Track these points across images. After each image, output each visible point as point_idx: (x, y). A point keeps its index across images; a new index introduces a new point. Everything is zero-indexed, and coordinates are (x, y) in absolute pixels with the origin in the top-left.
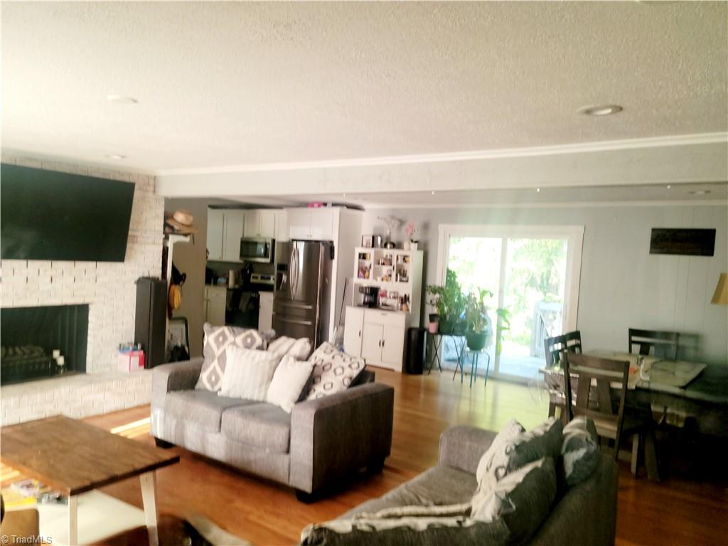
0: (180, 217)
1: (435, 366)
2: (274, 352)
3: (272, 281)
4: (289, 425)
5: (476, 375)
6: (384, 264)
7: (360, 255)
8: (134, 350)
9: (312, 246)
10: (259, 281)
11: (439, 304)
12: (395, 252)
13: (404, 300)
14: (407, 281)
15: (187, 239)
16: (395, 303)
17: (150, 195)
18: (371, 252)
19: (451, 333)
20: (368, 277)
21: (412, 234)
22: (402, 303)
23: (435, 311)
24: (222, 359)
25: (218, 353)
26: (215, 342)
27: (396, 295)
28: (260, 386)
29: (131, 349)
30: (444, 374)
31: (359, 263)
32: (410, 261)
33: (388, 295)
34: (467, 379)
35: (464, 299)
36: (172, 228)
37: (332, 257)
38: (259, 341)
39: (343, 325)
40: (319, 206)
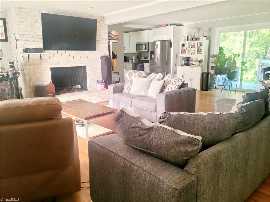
0: (114, 33)
1: (214, 87)
2: (149, 78)
3: (149, 59)
4: (156, 102)
5: (231, 90)
6: (192, 48)
7: (182, 44)
8: (102, 82)
9: (163, 42)
10: (144, 59)
11: (215, 62)
12: (197, 42)
13: (201, 61)
14: (202, 54)
15: (117, 41)
16: (197, 63)
17: (103, 24)
18: (186, 43)
19: (221, 73)
20: (185, 54)
21: (204, 33)
22: (200, 63)
23: (214, 65)
24: (131, 82)
25: (129, 79)
26: (128, 76)
27: (197, 60)
28: (145, 90)
29: (101, 82)
30: (217, 90)
31: (182, 48)
32: (203, 45)
33: (194, 60)
34: (227, 92)
35: (227, 59)
36: (111, 37)
37: (171, 47)
38: (144, 74)
39: (176, 73)
40: (165, 26)
